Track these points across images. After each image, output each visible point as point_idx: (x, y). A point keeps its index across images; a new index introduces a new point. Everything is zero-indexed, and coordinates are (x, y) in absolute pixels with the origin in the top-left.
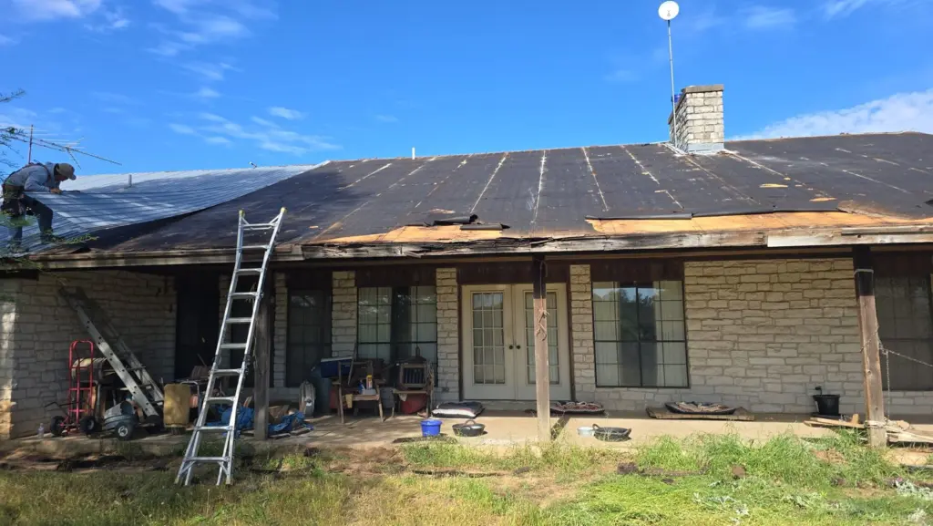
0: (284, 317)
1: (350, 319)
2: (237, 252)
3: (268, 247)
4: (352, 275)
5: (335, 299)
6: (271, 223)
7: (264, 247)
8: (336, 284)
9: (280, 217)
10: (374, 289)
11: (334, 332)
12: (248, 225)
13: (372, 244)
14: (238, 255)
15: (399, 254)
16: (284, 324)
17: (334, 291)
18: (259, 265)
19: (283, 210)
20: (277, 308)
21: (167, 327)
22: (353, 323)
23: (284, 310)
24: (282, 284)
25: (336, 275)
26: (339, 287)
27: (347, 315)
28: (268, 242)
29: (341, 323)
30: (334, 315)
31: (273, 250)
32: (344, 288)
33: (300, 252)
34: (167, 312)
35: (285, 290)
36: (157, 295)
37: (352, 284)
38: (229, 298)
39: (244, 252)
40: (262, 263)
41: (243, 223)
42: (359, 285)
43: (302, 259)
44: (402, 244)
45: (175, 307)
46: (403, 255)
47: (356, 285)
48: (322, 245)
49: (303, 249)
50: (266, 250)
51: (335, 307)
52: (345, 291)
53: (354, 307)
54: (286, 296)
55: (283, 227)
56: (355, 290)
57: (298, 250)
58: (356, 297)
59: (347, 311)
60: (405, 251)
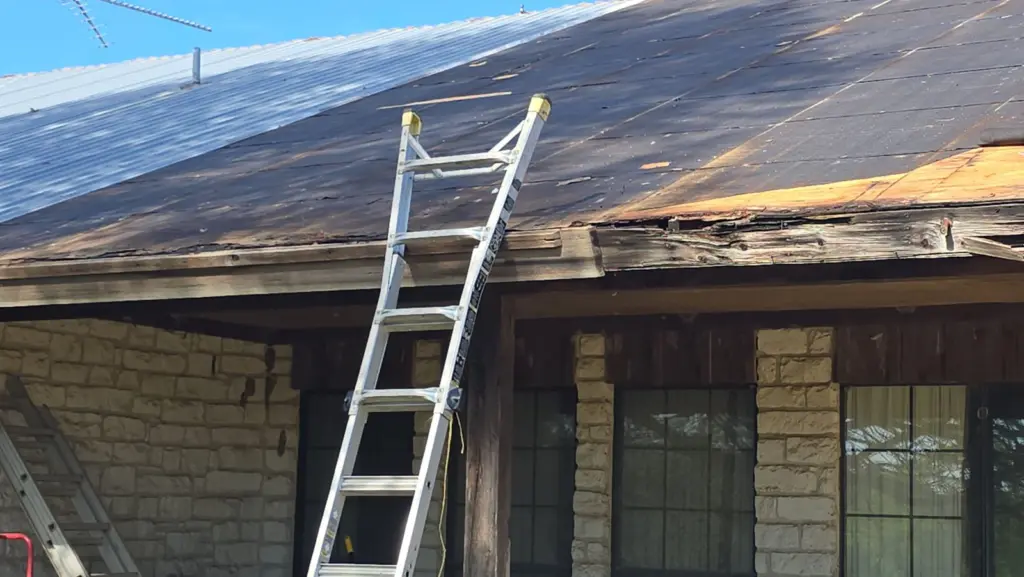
0: (602, 480)
1: (815, 494)
2: (389, 251)
3: (483, 235)
4: (823, 340)
5: (765, 425)
6: (495, 153)
7: (470, 232)
8: (766, 372)
9: (525, 128)
10: (898, 393)
11: (765, 537)
12: (427, 160)
13: (837, 216)
14: (391, 261)
15: (941, 249)
16: (604, 505)
17: (763, 398)
18: (452, 296)
19: (536, 103)
20: (581, 450)
21: (272, 499)
22: (826, 510)
23: (602, 457)
24: (597, 369)
25: (769, 340)
26: (778, 384)
27: (808, 482)
28: (482, 220)
29: (788, 509)
30: (763, 478)
31: (501, 246)
32: (798, 386)
33: (585, 249)
34: (272, 455)
35: (607, 391)
36: (243, 402)
37: (822, 371)
38: (353, 410)
39: (412, 254)
40: (460, 288)
41: (413, 154)
42: (846, 377)
43: (592, 272)
44: (950, 209)
45: (293, 439)
46: (959, 250)
47: (835, 378)
48: (663, 223)
49: (596, 239)
50: (475, 243)
51: (766, 452)
52: (798, 399)
53: (828, 454)
54: (610, 408)
55: (537, 161)
56: (833, 395)
57: (579, 242)
58: (836, 417)
59: (805, 469)
60: (967, 237)
